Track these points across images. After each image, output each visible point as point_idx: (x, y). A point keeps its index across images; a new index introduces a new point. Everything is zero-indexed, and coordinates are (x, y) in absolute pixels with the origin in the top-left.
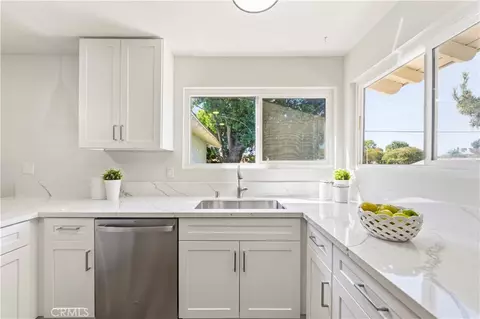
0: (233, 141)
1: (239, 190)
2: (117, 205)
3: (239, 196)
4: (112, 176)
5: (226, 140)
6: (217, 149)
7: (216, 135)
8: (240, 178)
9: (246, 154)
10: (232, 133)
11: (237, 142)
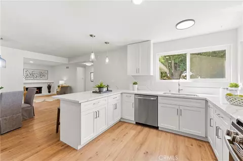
0: (176, 68)
1: (179, 90)
2: (136, 90)
3: (179, 92)
4: (135, 83)
5: (171, 67)
6: (166, 73)
7: (166, 66)
8: (179, 85)
9: (184, 74)
10: (175, 63)
11: (178, 69)
